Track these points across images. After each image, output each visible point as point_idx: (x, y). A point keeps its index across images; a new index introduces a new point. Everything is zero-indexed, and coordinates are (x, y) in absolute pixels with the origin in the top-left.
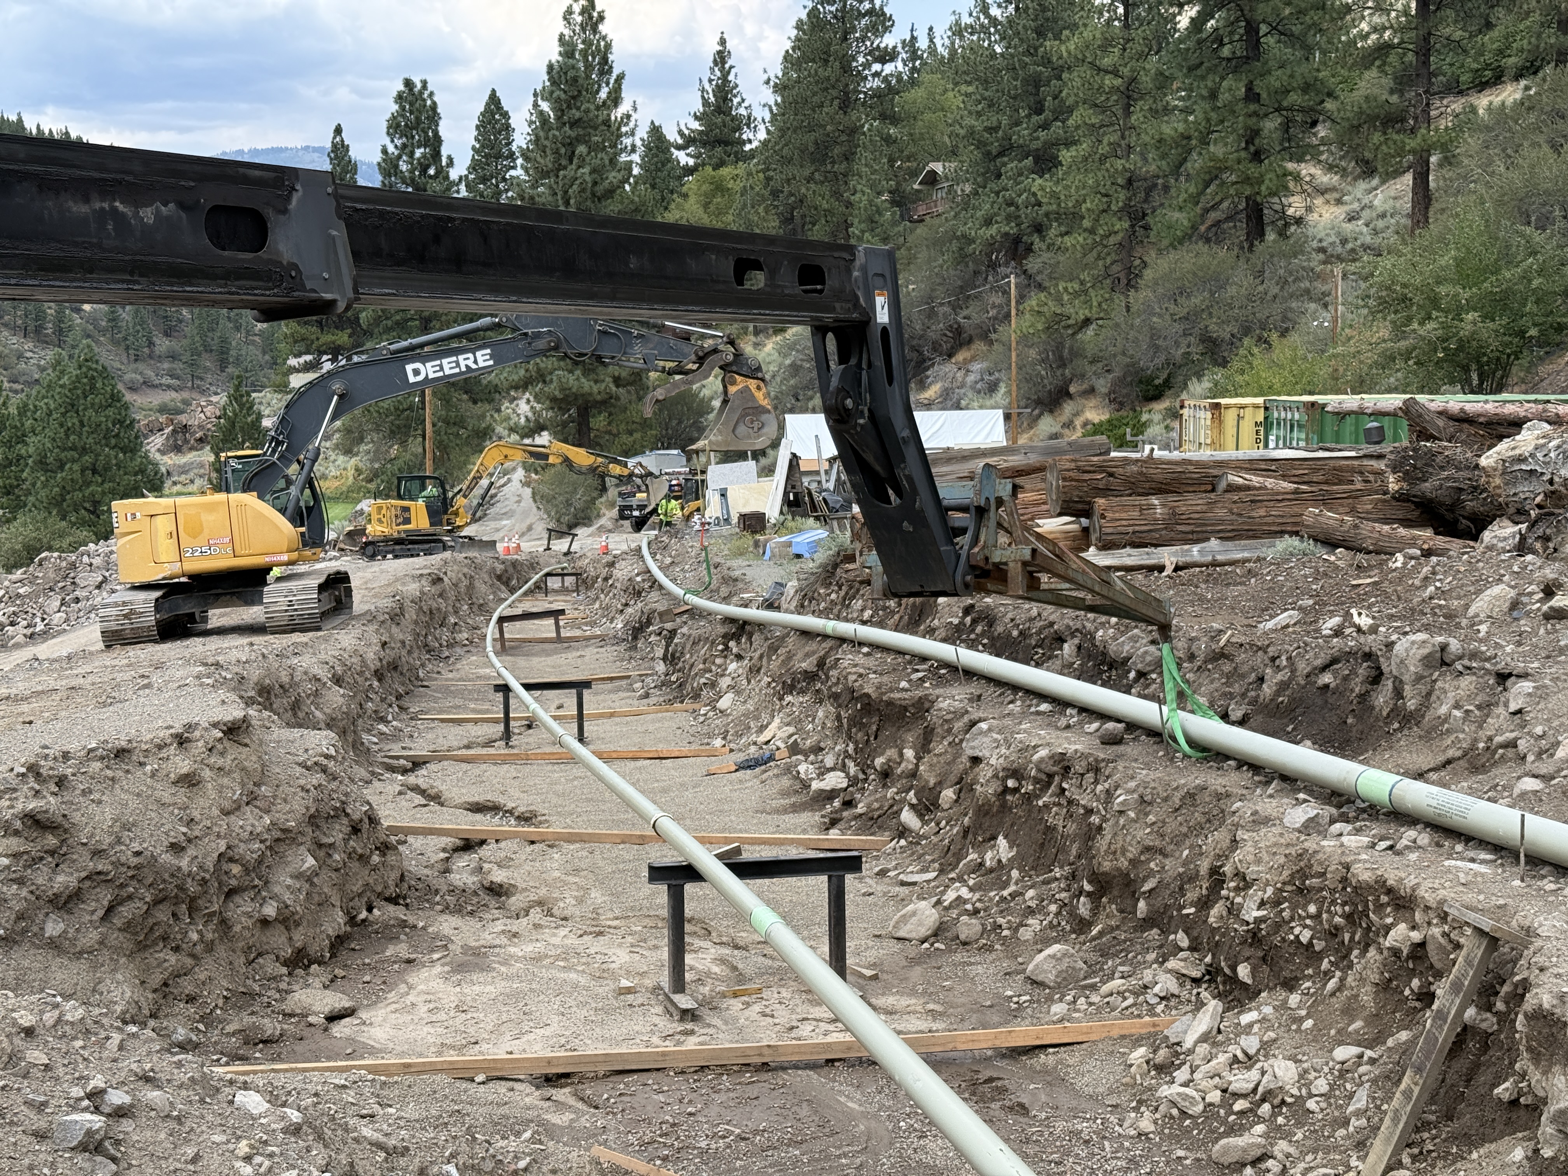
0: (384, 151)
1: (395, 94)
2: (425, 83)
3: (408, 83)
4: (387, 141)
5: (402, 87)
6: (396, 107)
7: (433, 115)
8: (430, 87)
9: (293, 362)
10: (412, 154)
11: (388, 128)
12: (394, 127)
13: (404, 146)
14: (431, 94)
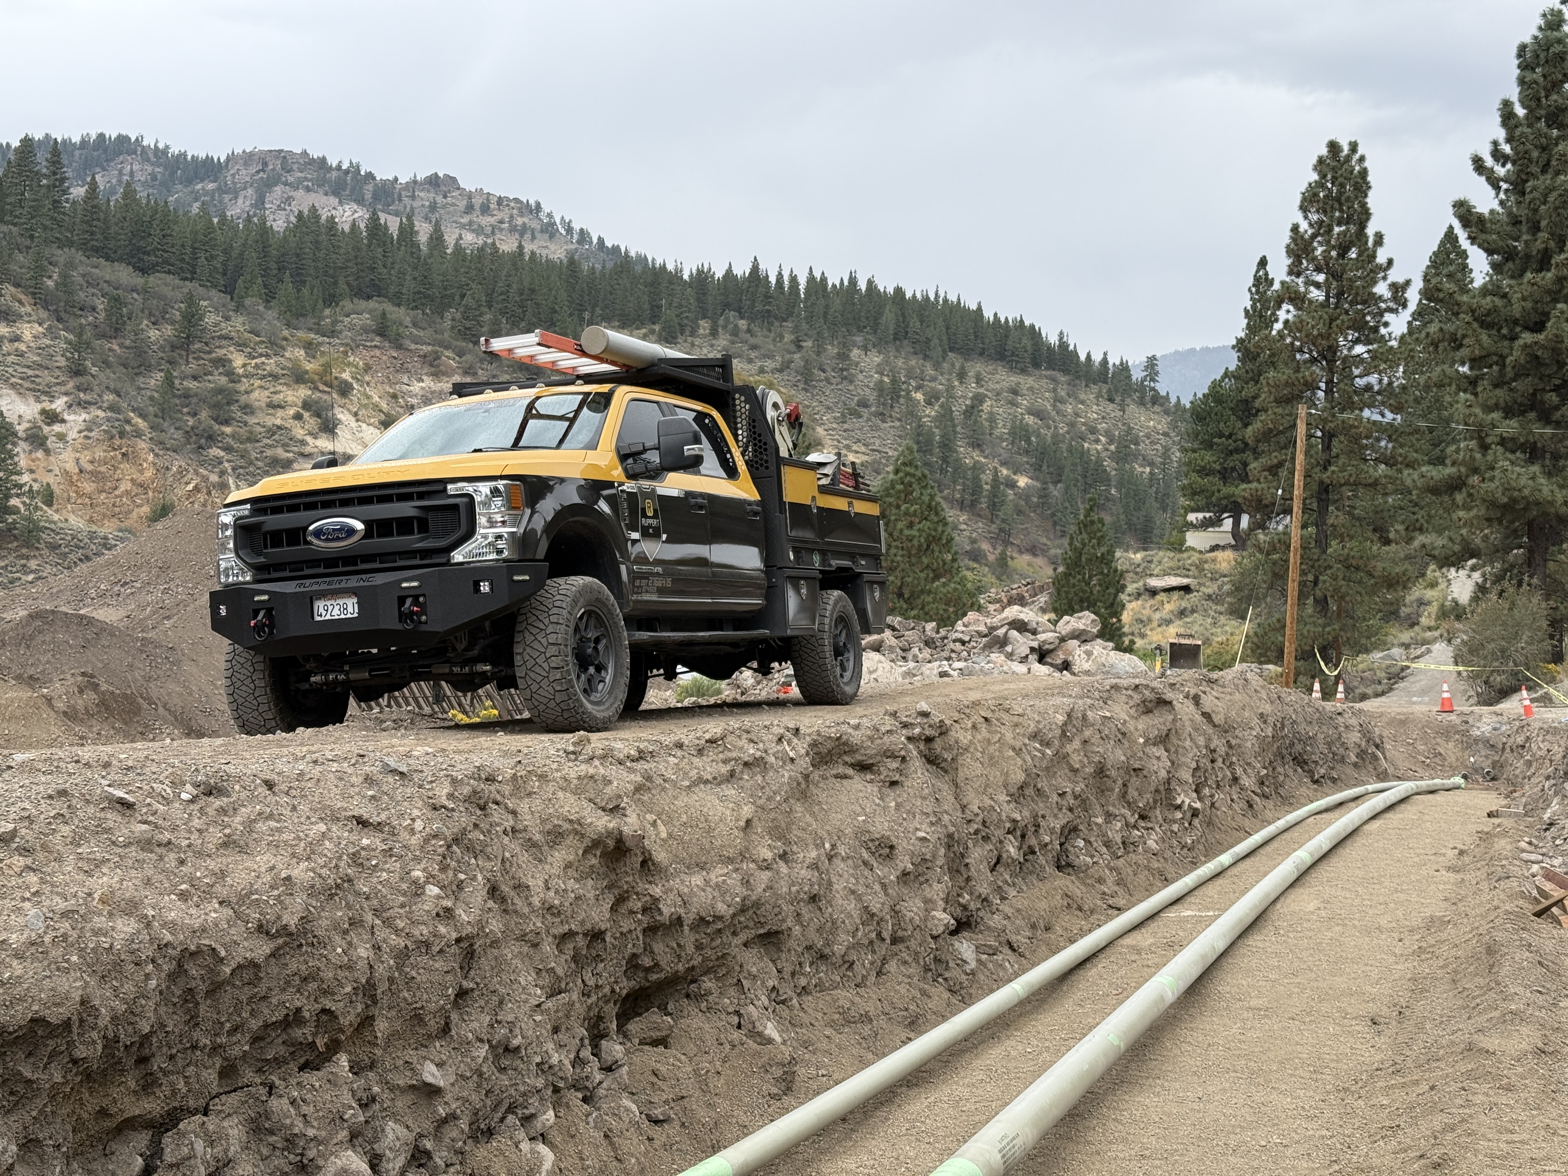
0: (1295, 228)
1: (1314, 160)
2: (1354, 147)
3: (1333, 146)
4: (1298, 217)
5: (1324, 151)
6: (1315, 177)
7: (1362, 185)
8: (1361, 151)
9: (1192, 517)
10: (1330, 230)
11: (1304, 199)
12: (1309, 201)
13: (1320, 223)
14: (1362, 159)
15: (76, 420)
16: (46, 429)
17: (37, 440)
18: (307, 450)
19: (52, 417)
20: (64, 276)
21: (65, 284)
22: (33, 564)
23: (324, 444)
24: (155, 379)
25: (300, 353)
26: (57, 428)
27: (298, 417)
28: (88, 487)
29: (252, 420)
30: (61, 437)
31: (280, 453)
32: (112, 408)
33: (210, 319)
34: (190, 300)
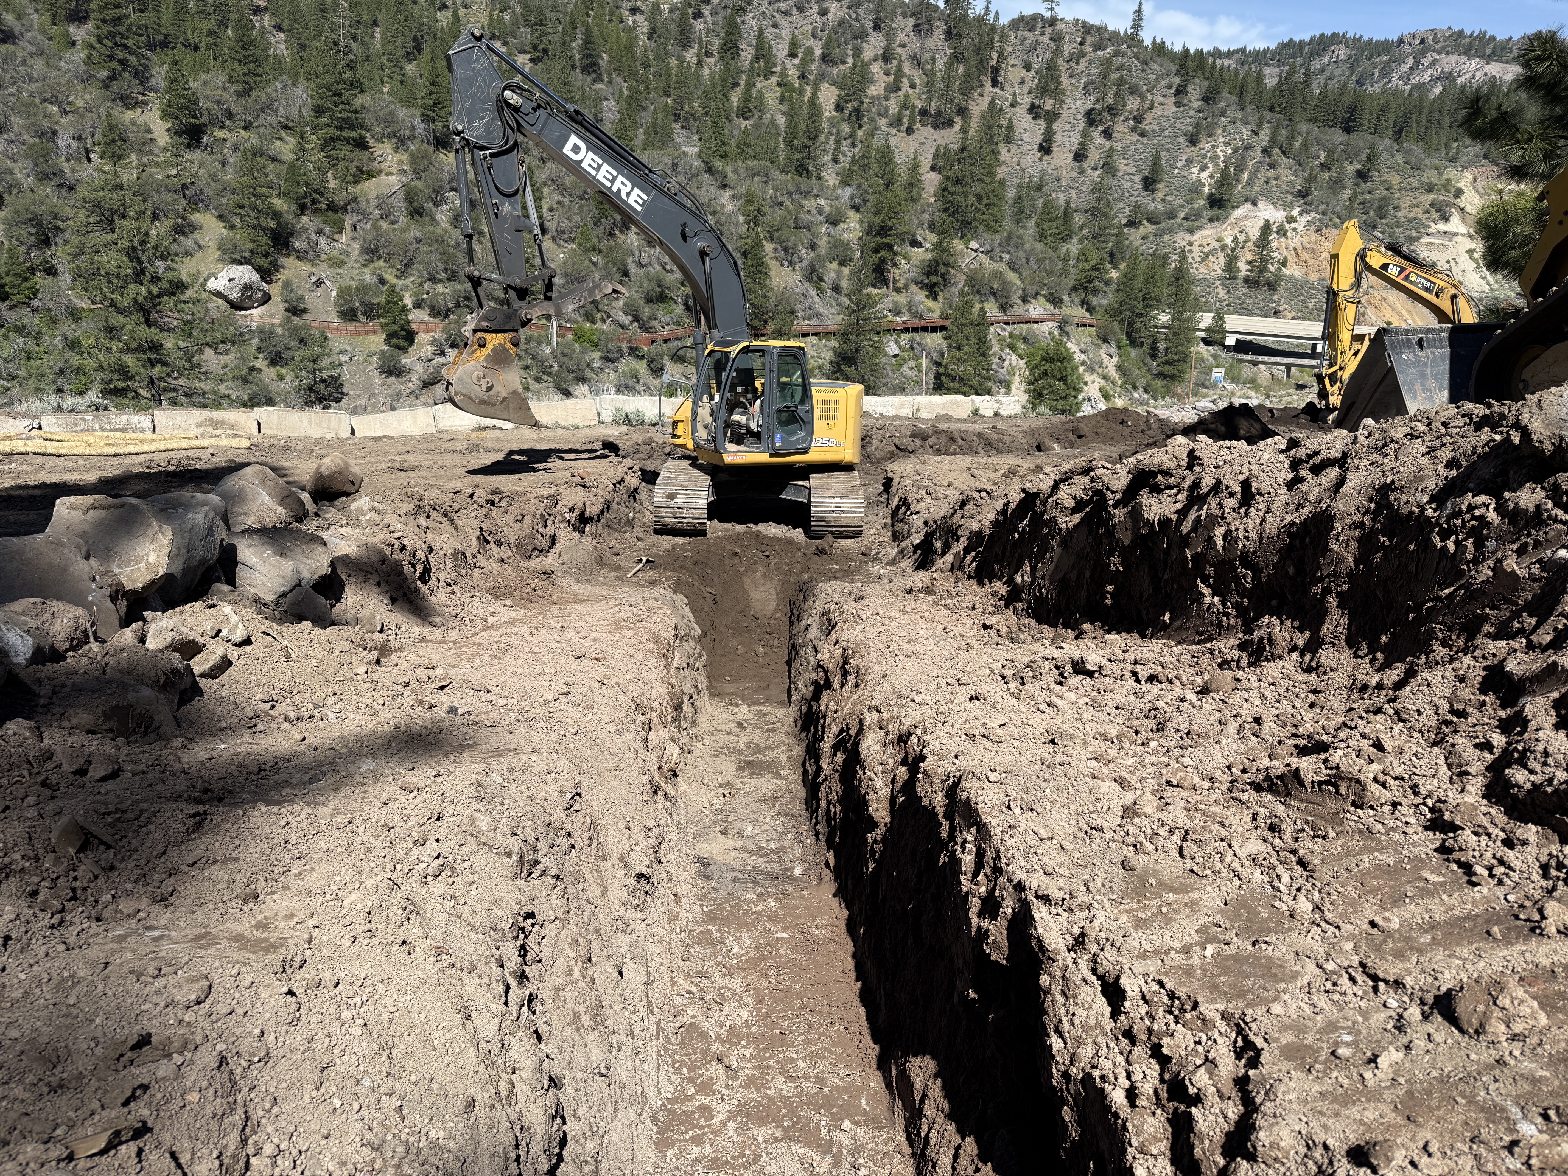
15: (1304, 220)
16: (1287, 226)
17: (1281, 232)
18: (1430, 231)
19: (1291, 220)
20: (1305, 140)
21: (1305, 146)
22: (1276, 297)
23: (1442, 227)
24: (1347, 194)
25: (1433, 172)
26: (1293, 225)
27: (1428, 212)
28: (1305, 255)
29: (1400, 214)
30: (1294, 229)
31: (1414, 234)
32: (1324, 213)
33: (1384, 157)
34: (1372, 147)
